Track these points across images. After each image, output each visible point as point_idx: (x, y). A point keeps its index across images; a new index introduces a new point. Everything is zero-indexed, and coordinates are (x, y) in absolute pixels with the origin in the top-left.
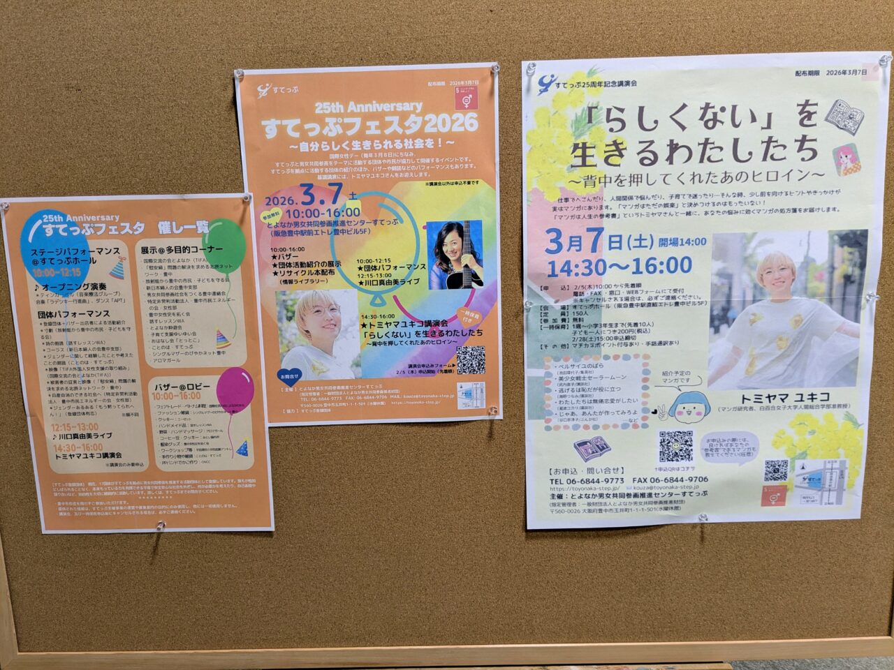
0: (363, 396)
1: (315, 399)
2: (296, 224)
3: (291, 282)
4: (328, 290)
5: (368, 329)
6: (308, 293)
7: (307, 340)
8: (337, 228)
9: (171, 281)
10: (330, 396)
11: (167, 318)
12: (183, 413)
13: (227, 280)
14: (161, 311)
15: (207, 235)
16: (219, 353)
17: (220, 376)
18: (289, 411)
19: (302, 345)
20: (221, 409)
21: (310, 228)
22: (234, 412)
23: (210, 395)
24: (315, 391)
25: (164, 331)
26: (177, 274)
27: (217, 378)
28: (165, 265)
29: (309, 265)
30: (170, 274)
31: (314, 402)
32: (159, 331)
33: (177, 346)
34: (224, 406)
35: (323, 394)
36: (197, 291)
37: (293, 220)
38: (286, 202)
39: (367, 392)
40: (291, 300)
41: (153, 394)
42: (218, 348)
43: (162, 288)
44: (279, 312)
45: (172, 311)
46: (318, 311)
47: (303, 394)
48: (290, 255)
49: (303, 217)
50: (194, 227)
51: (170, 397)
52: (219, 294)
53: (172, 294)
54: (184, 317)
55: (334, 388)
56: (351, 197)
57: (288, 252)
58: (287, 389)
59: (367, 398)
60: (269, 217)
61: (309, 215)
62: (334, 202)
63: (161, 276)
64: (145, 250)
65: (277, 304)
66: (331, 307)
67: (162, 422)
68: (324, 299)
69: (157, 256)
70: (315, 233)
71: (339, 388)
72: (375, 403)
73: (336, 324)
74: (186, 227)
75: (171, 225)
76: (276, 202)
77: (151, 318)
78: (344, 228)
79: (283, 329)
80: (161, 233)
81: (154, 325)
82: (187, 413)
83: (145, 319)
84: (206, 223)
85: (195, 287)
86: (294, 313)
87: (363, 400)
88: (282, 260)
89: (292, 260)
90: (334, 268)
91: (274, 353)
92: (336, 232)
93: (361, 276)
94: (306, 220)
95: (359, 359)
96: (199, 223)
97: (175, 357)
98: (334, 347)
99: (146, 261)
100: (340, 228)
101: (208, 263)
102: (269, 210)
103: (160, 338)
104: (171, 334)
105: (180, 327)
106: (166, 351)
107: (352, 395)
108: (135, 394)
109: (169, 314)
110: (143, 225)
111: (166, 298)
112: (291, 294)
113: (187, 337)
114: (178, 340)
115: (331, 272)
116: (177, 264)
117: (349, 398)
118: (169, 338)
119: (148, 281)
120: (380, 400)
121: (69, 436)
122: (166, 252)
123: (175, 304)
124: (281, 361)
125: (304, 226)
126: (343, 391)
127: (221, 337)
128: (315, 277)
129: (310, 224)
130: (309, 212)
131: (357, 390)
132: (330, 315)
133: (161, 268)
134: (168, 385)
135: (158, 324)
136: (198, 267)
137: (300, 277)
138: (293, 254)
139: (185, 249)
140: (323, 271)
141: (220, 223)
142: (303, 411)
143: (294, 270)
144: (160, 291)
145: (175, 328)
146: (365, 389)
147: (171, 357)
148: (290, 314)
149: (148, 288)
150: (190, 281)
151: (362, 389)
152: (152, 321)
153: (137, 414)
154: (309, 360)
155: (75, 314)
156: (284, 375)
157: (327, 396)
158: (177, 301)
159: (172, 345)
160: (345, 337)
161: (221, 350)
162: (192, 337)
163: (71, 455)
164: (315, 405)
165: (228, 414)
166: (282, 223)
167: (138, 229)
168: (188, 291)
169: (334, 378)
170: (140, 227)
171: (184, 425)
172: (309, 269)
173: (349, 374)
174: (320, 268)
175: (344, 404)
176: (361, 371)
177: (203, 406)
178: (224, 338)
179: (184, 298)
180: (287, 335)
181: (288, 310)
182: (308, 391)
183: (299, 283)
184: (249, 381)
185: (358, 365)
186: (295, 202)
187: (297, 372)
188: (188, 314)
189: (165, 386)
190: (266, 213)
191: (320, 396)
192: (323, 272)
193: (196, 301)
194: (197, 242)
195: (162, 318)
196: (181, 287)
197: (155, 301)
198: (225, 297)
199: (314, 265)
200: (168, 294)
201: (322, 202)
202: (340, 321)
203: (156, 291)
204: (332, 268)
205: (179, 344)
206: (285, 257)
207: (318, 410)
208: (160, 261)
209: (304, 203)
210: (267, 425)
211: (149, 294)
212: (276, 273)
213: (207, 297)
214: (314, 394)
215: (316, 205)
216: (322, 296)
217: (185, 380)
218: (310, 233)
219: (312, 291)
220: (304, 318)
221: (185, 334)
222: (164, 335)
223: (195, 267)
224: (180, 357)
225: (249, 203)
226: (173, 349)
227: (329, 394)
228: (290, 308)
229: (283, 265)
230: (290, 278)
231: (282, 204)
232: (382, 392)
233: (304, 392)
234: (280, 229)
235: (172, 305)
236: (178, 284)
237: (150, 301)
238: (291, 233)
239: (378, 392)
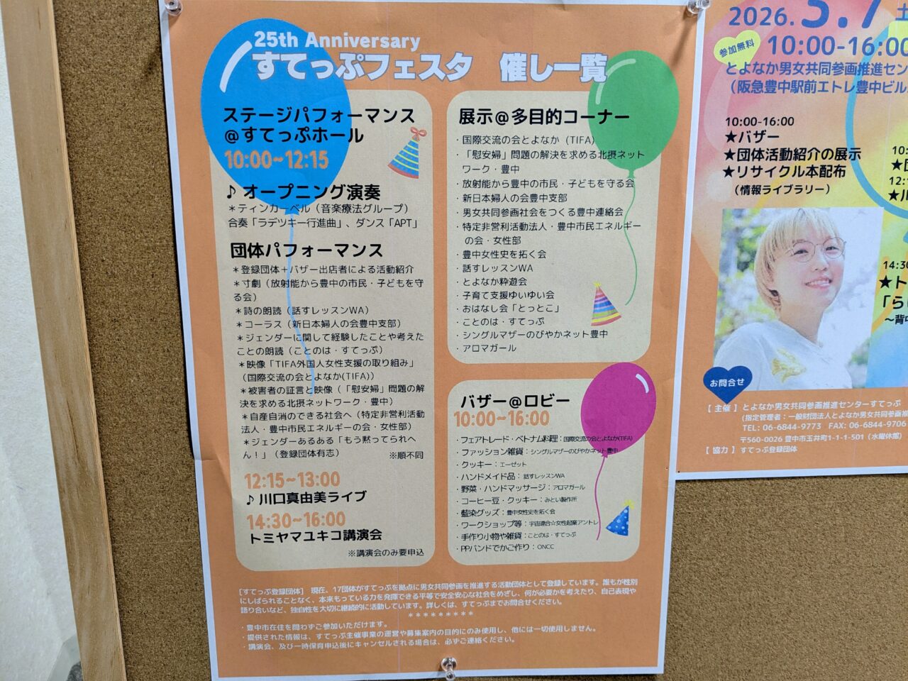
0: (861, 421)
1: (770, 428)
2: (785, 67)
3: (756, 190)
4: (828, 209)
5: (891, 290)
6: (789, 213)
7: (771, 310)
8: (865, 78)
9: (515, 183)
10: (799, 422)
11: (500, 262)
12: (511, 451)
13: (630, 183)
14: (489, 246)
15: (601, 86)
16: (594, 333)
17: (592, 380)
18: (716, 450)
19: (761, 321)
20: (587, 445)
21: (811, 77)
22: (610, 451)
23: (569, 419)
24: (774, 412)
25: (490, 288)
26: (530, 169)
27: (583, 385)
28: (506, 149)
29: (798, 155)
30: (516, 169)
31: (768, 433)
32: (480, 289)
33: (512, 321)
34: (592, 439)
35: (788, 417)
36: (566, 206)
37: (780, 58)
38: (771, 20)
39: (870, 414)
40: (752, 228)
41: (457, 414)
42: (593, 325)
43: (496, 198)
44: (725, 253)
45: (510, 248)
46: (801, 252)
47: (749, 418)
48: (762, 134)
49: (801, 53)
50: (576, 67)
51: (488, 421)
52: (609, 212)
53: (514, 212)
54: (535, 262)
55: (810, 405)
56: (900, 14)
57: (759, 128)
58: (719, 406)
59: (871, 425)
60: (732, 50)
61: (813, 50)
62: (866, 24)
63: (495, 174)
64: (467, 116)
65: (723, 235)
66: (828, 245)
67: (469, 470)
68: (817, 228)
69: (492, 129)
70: (819, 87)
71: (819, 405)
72: (882, 436)
73: (831, 279)
74: (558, 67)
75: (528, 61)
76: (750, 19)
77: (467, 262)
78: (879, 79)
79: (728, 286)
80: (504, 78)
81: (472, 276)
82: (520, 452)
83: (455, 262)
84: (600, 59)
85: (563, 198)
86: (753, 254)
87: (860, 431)
88: (745, 144)
89: (766, 144)
90: (847, 164)
91: (703, 337)
92: (862, 87)
93: (896, 180)
94: (806, 59)
95: (865, 349)
96: (587, 60)
97: (506, 342)
98: (821, 324)
99: (466, 140)
100: (870, 79)
101: (595, 148)
102: (734, 36)
103: (481, 302)
104: (504, 295)
105: (523, 281)
106: (491, 328)
107: (841, 421)
108: (420, 414)
109: (504, 253)
110: (468, 61)
111: (501, 220)
112: (752, 215)
113: (535, 302)
114: (517, 307)
115: (840, 171)
116: (530, 148)
117: (836, 426)
118: (499, 302)
119: (467, 183)
120: (892, 430)
121: (279, 499)
122: (512, 121)
123: (518, 233)
124: (716, 351)
125: (799, 71)
126: (824, 411)
127: (604, 303)
128: (805, 181)
129: (812, 68)
130: (814, 43)
131: (853, 410)
132: (823, 259)
133: (496, 155)
134: (487, 398)
135: (480, 275)
136: (574, 153)
137: (775, 181)
138: (771, 130)
139: (552, 116)
140: (823, 167)
141: (633, 61)
142: (744, 450)
143: (766, 164)
144: (490, 205)
145: (513, 281)
146: (869, 409)
147: (500, 342)
148: (745, 257)
149: (466, 198)
150: (554, 183)
151: (862, 408)
152: (467, 268)
153: (420, 455)
154: (769, 351)
155: (309, 249)
156: (717, 379)
157: (793, 421)
158: (522, 226)
159: (503, 318)
160: (846, 305)
161: (599, 329)
162: (544, 302)
163: (280, 536)
164: (768, 439)
165: (599, 455)
166: (756, 64)
167: (458, 68)
168: (547, 205)
169: (811, 386)
170: (462, 65)
171: (511, 476)
172: (798, 163)
173: (842, 380)
174: (818, 163)
175: (824, 437)
176: (866, 372)
177: (553, 438)
178: (609, 303)
179: (538, 220)
180: (734, 300)
181: (742, 249)
182: (759, 412)
183: (773, 193)
184: (647, 390)
185: (861, 361)
186: (789, 20)
187: (743, 374)
188: (542, 254)
189: (480, 399)
190: (726, 42)
191: (782, 422)
192: (824, 172)
193: (561, 226)
194: (578, 101)
195: (489, 262)
196: (534, 196)
197: (477, 225)
198: (621, 220)
199: (808, 155)
200: (505, 212)
201: (843, 23)
202: (840, 271)
203: (483, 205)
204: (842, 163)
205: (518, 315)
206: (753, 137)
207: (772, 449)
208: (497, 140)
209: (806, 23)
210: (674, 476)
211: (467, 212)
212: (729, 172)
213: (586, 219)
214: (770, 417)
215: (830, 27)
216: (815, 221)
217: (520, 388)
218: (809, 87)
219: (795, 210)
220: (772, 264)
221: (531, 295)
222: (489, 296)
223: (568, 155)
224: (517, 341)
225: (696, 18)
226: (504, 326)
227: (798, 417)
228: (747, 244)
229: (746, 154)
230: (756, 182)
231: (763, 23)
232: (898, 414)
233: (750, 412)
234: (751, 77)
235: (511, 234)
236: (529, 191)
237: (467, 226)
238: (771, 88)
239: (891, 414)
